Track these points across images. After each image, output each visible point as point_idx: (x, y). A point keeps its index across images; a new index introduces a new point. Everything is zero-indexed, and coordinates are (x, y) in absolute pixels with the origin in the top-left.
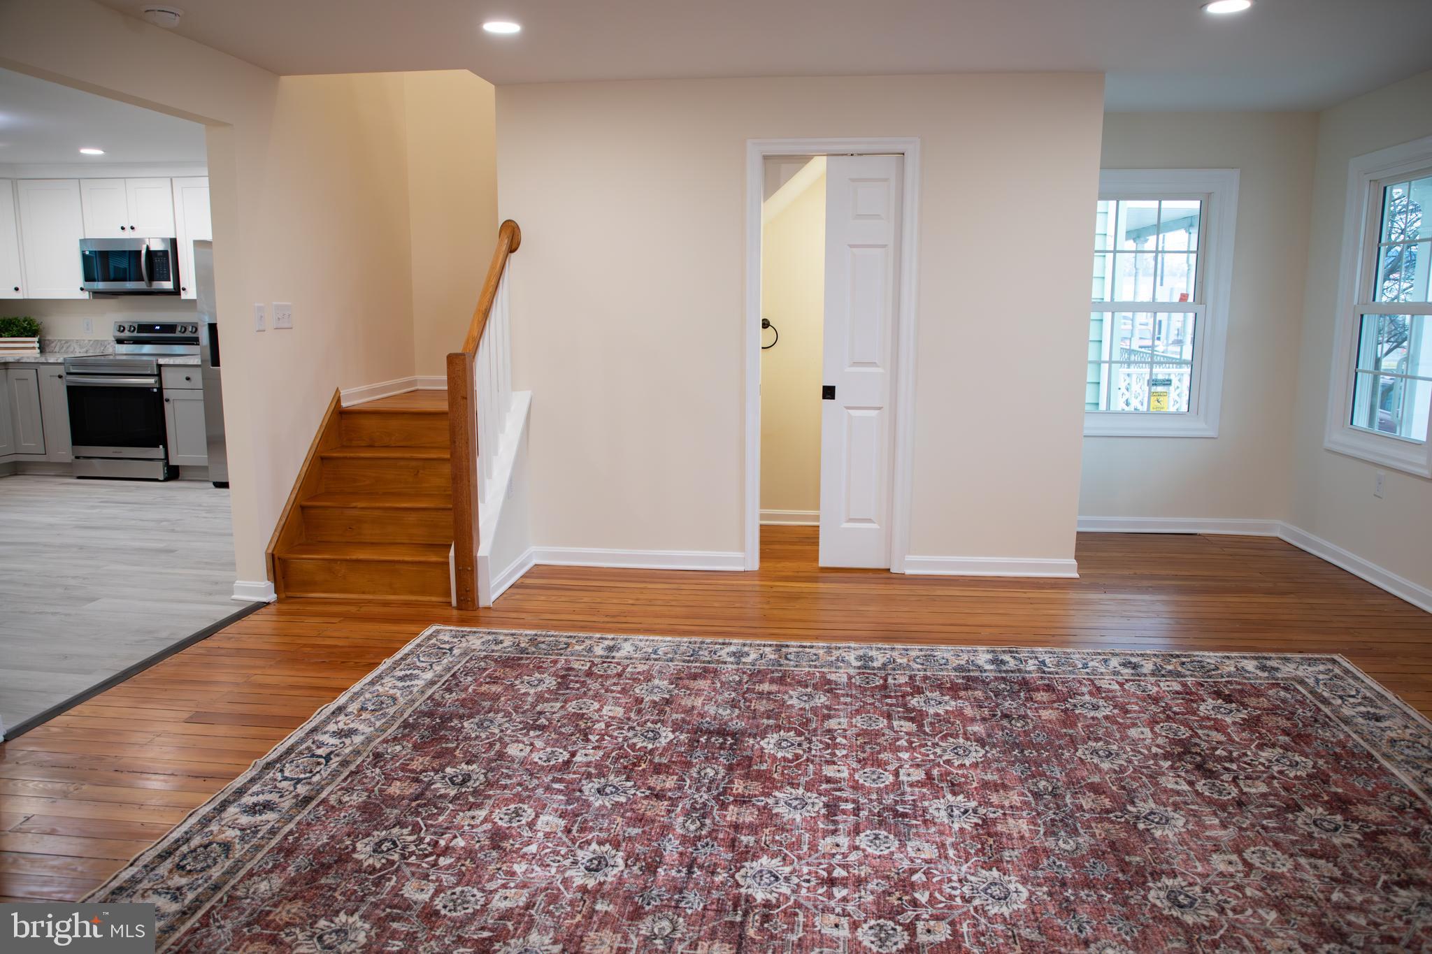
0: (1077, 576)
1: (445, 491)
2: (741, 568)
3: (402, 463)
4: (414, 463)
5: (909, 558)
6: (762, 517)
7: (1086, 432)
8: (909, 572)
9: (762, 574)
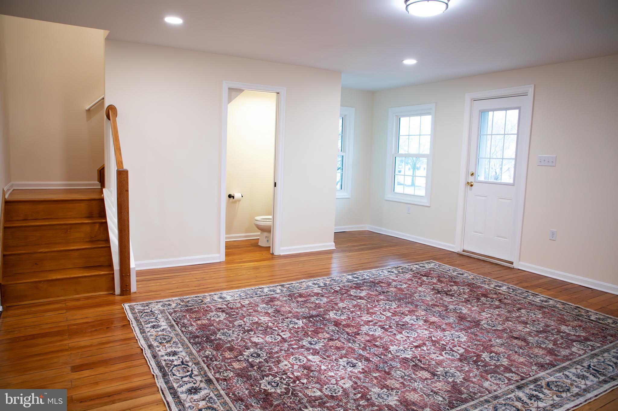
0: (335, 248)
1: (83, 239)
2: (218, 261)
3: (57, 227)
4: (65, 227)
5: (282, 248)
6: (226, 238)
7: (337, 197)
8: (282, 254)
9: (227, 262)
